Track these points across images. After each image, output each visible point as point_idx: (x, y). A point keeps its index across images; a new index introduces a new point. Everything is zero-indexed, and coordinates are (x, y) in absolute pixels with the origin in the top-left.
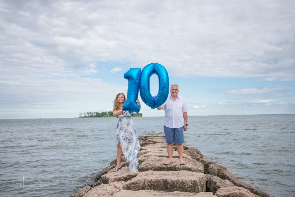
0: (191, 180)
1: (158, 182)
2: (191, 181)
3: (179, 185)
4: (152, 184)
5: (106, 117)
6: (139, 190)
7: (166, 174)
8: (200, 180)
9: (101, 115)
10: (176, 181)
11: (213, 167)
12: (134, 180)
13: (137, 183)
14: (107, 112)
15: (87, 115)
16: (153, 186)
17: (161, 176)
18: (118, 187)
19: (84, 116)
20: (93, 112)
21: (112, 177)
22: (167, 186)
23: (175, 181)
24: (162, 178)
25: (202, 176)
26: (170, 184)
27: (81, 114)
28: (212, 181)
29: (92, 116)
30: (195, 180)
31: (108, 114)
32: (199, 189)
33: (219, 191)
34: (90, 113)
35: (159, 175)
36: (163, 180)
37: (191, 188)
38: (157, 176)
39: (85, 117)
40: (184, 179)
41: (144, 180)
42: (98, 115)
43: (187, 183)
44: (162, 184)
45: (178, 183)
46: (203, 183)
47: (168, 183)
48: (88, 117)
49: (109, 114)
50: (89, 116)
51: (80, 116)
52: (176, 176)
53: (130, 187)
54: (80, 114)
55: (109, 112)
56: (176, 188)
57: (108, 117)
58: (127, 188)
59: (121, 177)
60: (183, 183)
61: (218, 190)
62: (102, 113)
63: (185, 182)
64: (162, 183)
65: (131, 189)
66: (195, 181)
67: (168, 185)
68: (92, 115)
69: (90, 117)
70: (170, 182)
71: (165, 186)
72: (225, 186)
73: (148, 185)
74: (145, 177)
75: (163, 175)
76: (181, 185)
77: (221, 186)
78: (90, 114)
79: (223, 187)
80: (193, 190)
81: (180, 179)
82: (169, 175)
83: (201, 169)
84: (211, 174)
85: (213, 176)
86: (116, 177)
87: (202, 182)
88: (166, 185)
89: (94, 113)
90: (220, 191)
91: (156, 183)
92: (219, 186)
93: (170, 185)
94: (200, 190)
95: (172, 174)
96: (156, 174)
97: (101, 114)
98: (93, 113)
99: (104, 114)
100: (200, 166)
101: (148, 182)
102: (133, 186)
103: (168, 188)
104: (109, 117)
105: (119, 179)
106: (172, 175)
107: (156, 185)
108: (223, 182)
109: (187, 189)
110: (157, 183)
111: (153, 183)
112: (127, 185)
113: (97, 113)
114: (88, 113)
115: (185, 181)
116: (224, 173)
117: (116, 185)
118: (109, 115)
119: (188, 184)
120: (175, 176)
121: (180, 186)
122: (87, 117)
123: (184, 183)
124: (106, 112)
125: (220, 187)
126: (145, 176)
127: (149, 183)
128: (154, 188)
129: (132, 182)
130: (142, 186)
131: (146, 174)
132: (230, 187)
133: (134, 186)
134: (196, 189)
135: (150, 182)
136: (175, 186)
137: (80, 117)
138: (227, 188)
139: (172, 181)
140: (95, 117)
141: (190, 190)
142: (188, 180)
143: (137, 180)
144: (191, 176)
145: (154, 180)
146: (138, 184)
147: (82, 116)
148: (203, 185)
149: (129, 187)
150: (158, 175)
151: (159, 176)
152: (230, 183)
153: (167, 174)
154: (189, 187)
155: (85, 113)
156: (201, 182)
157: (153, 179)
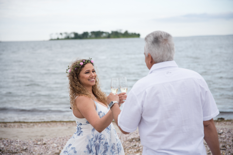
9: (81, 37)
15: (60, 37)
19: (56, 38)
27: (51, 35)
31: (90, 34)
34: (66, 33)
39: (58, 39)
42: (78, 37)
48: (62, 39)
55: (91, 32)
68: (68, 37)
69: (65, 39)
89: (71, 33)
113: (76, 34)
137: (50, 40)
140: (72, 39)
155: (57, 34)
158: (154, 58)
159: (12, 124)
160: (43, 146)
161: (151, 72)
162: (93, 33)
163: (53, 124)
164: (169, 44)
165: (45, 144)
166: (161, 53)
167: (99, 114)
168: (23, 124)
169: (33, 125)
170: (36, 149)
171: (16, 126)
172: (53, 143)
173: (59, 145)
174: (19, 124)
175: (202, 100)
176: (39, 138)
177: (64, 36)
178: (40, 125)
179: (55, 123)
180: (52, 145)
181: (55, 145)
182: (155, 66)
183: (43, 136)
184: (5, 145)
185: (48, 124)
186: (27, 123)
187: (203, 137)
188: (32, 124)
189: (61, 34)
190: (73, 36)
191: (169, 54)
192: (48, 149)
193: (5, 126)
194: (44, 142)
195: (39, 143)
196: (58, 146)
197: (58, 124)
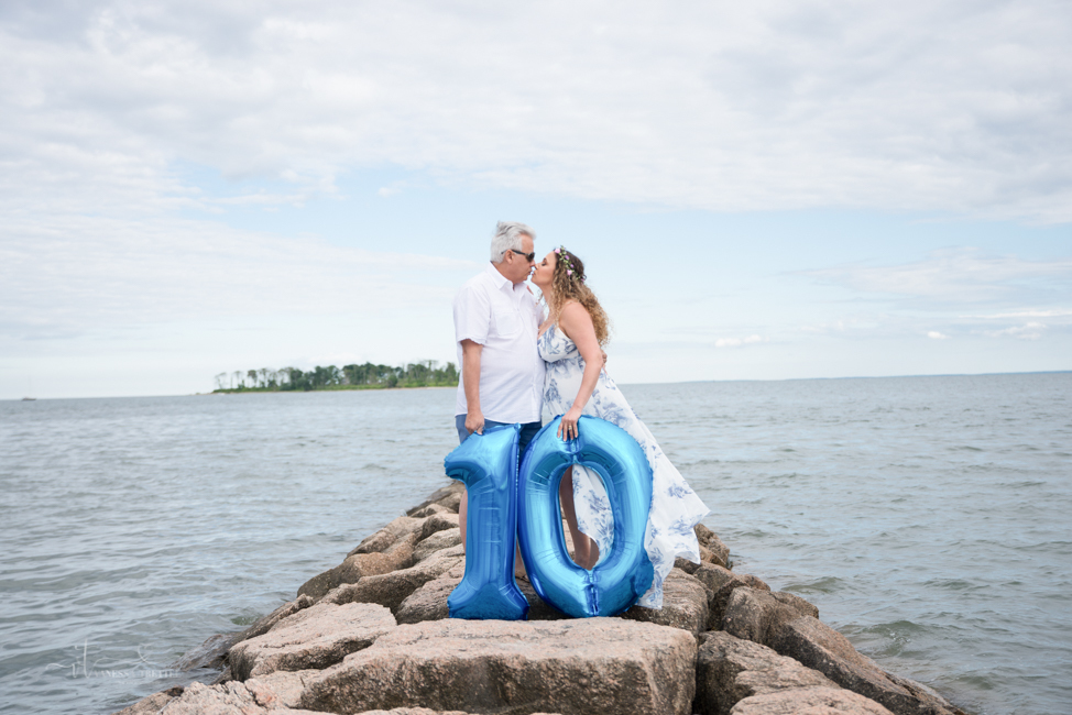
0: (615, 661)
1: (460, 669)
2: (613, 664)
3: (560, 683)
4: (436, 682)
5: (333, 387)
6: (373, 707)
7: (506, 632)
8: (660, 661)
9: (311, 382)
10: (543, 665)
11: (745, 598)
12: (352, 663)
13: (363, 676)
14: (340, 367)
15: (249, 383)
16: (440, 689)
17: (480, 641)
18: (261, 698)
19: (235, 387)
20: (278, 369)
21: (270, 652)
22: (504, 690)
23: (539, 665)
24: (485, 652)
25: (670, 642)
26: (515, 681)
27: (221, 378)
28: (728, 663)
29: (272, 386)
30: (632, 659)
31: (342, 375)
32: (653, 700)
33: (741, 711)
34: (264, 371)
35: (477, 637)
36: (487, 660)
37: (616, 697)
38: (463, 643)
39: (241, 389)
40: (581, 654)
41: (398, 663)
42: (301, 382)
43: (595, 676)
44: (481, 681)
45: (553, 676)
46: (676, 672)
47: (508, 677)
48: (255, 390)
49: (347, 374)
50: (258, 385)
51: (218, 388)
52: (552, 641)
53: (332, 694)
54: (217, 377)
56: (547, 697)
57: (342, 389)
58: (318, 700)
59: (307, 653)
60: (576, 674)
61: (739, 705)
62: (314, 371)
63: (587, 669)
64: (483, 674)
65: (338, 705)
66: (633, 663)
67: (508, 685)
68: (272, 383)
69: (262, 389)
70: (519, 668)
71: (494, 689)
72: (776, 687)
73: (417, 684)
74: (402, 651)
75: (493, 641)
76: (568, 683)
77: (754, 688)
78: (260, 377)
79: (765, 690)
80: (622, 706)
81: (564, 656)
82: (522, 636)
83: (686, 608)
84: (732, 633)
85: (738, 641)
86: (285, 651)
87: (669, 669)
88: (502, 685)
89: (281, 371)
90: (747, 707)
91: (451, 674)
92: (746, 686)
93: (519, 686)
94: (654, 706)
95: (538, 635)
96: (460, 636)
97: (312, 374)
98: (274, 374)
99: (327, 378)
100: (686, 594)
101: (414, 670)
102: (346, 690)
103: (507, 701)
104: (348, 388)
105: (301, 659)
106: (532, 639)
107: (454, 684)
108: (770, 669)
109: (594, 704)
110: (457, 676)
111: (439, 674)
112: (318, 688)
113: (295, 374)
114: (252, 374)
115: (588, 664)
116: (791, 629)
117: (255, 690)
118: (347, 381)
119: (599, 681)
120: (548, 642)
121: (563, 691)
122: (249, 390)
123: (581, 675)
124: (332, 368)
125: (749, 692)
126: (409, 643)
127: (419, 677)
128: (442, 697)
129: (341, 674)
130: (388, 693)
131: (415, 637)
132: (795, 690)
133: (351, 693)
134: (640, 700)
135: (425, 669)
136: (539, 689)
137: (216, 391)
138: (779, 697)
139: (526, 664)
140: (285, 388)
141: (609, 707)
142: (599, 660)
143: (363, 662)
144: (618, 643)
145: (444, 662)
146: (366, 684)
147: (228, 387)
148: (675, 684)
149: (327, 696)
150: (471, 637)
151: (473, 641)
152: (799, 673)
153: (514, 632)
154: (604, 694)
155: (238, 373)
156: (666, 668)
157: (437, 655)
177: (259, 380)
190: (286, 379)
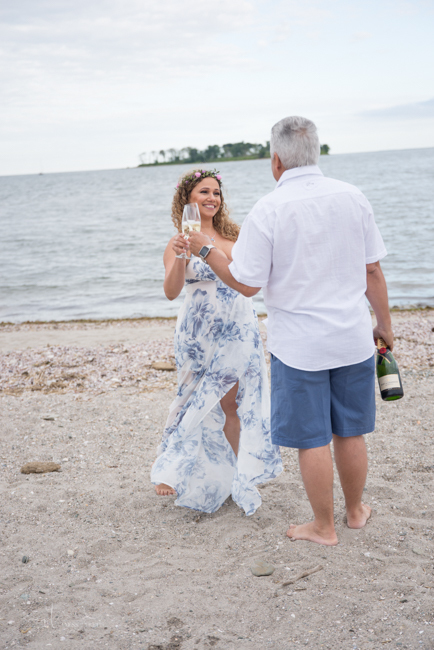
9: (204, 157)
14: (221, 146)
15: (161, 159)
19: (152, 162)
20: (181, 149)
31: (222, 151)
34: (172, 150)
39: (156, 164)
42: (198, 157)
48: (166, 164)
49: (226, 150)
50: (167, 160)
51: (141, 163)
54: (140, 156)
55: (225, 146)
68: (177, 159)
69: (170, 163)
78: (169, 155)
89: (183, 150)
97: (205, 151)
98: (179, 152)
104: (228, 160)
113: (193, 152)
118: (227, 156)
122: (161, 164)
124: (216, 146)
137: (140, 166)
140: (186, 162)
147: (147, 162)
155: (153, 152)
158: (282, 161)
159: (68, 325)
160: (124, 355)
161: (280, 185)
162: (228, 147)
163: (144, 323)
164: (308, 138)
165: (126, 351)
166: (293, 152)
167: (194, 267)
168: (88, 324)
169: (107, 325)
170: (111, 360)
171: (76, 327)
172: (142, 350)
173: (151, 352)
174: (80, 324)
175: (364, 228)
176: (115, 343)
177: (168, 157)
178: (119, 325)
179: (147, 321)
180: (139, 354)
181: (145, 353)
182: (286, 174)
183: (123, 341)
184: (55, 354)
185: (135, 323)
186: (95, 321)
187: (365, 290)
188: (104, 324)
189: (162, 153)
190: (186, 155)
191: (307, 154)
192: (132, 360)
193: (55, 328)
194: (125, 349)
195: (116, 350)
196: (149, 355)
197: (153, 322)
